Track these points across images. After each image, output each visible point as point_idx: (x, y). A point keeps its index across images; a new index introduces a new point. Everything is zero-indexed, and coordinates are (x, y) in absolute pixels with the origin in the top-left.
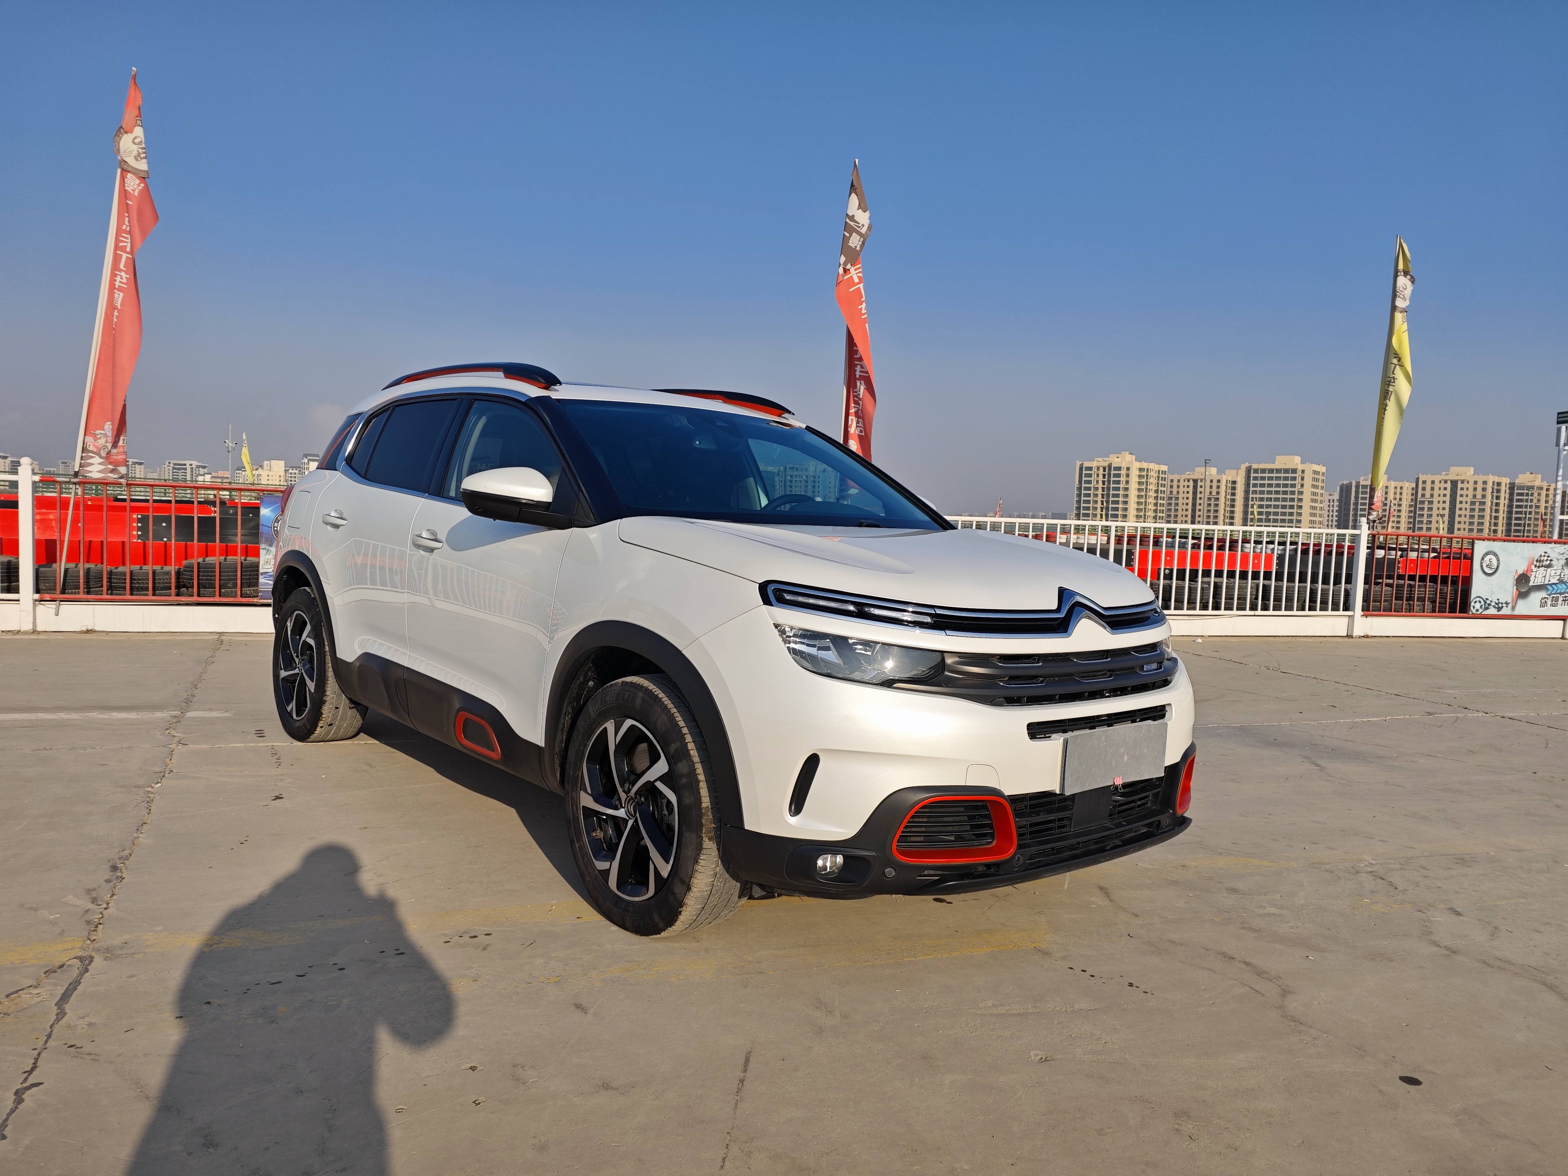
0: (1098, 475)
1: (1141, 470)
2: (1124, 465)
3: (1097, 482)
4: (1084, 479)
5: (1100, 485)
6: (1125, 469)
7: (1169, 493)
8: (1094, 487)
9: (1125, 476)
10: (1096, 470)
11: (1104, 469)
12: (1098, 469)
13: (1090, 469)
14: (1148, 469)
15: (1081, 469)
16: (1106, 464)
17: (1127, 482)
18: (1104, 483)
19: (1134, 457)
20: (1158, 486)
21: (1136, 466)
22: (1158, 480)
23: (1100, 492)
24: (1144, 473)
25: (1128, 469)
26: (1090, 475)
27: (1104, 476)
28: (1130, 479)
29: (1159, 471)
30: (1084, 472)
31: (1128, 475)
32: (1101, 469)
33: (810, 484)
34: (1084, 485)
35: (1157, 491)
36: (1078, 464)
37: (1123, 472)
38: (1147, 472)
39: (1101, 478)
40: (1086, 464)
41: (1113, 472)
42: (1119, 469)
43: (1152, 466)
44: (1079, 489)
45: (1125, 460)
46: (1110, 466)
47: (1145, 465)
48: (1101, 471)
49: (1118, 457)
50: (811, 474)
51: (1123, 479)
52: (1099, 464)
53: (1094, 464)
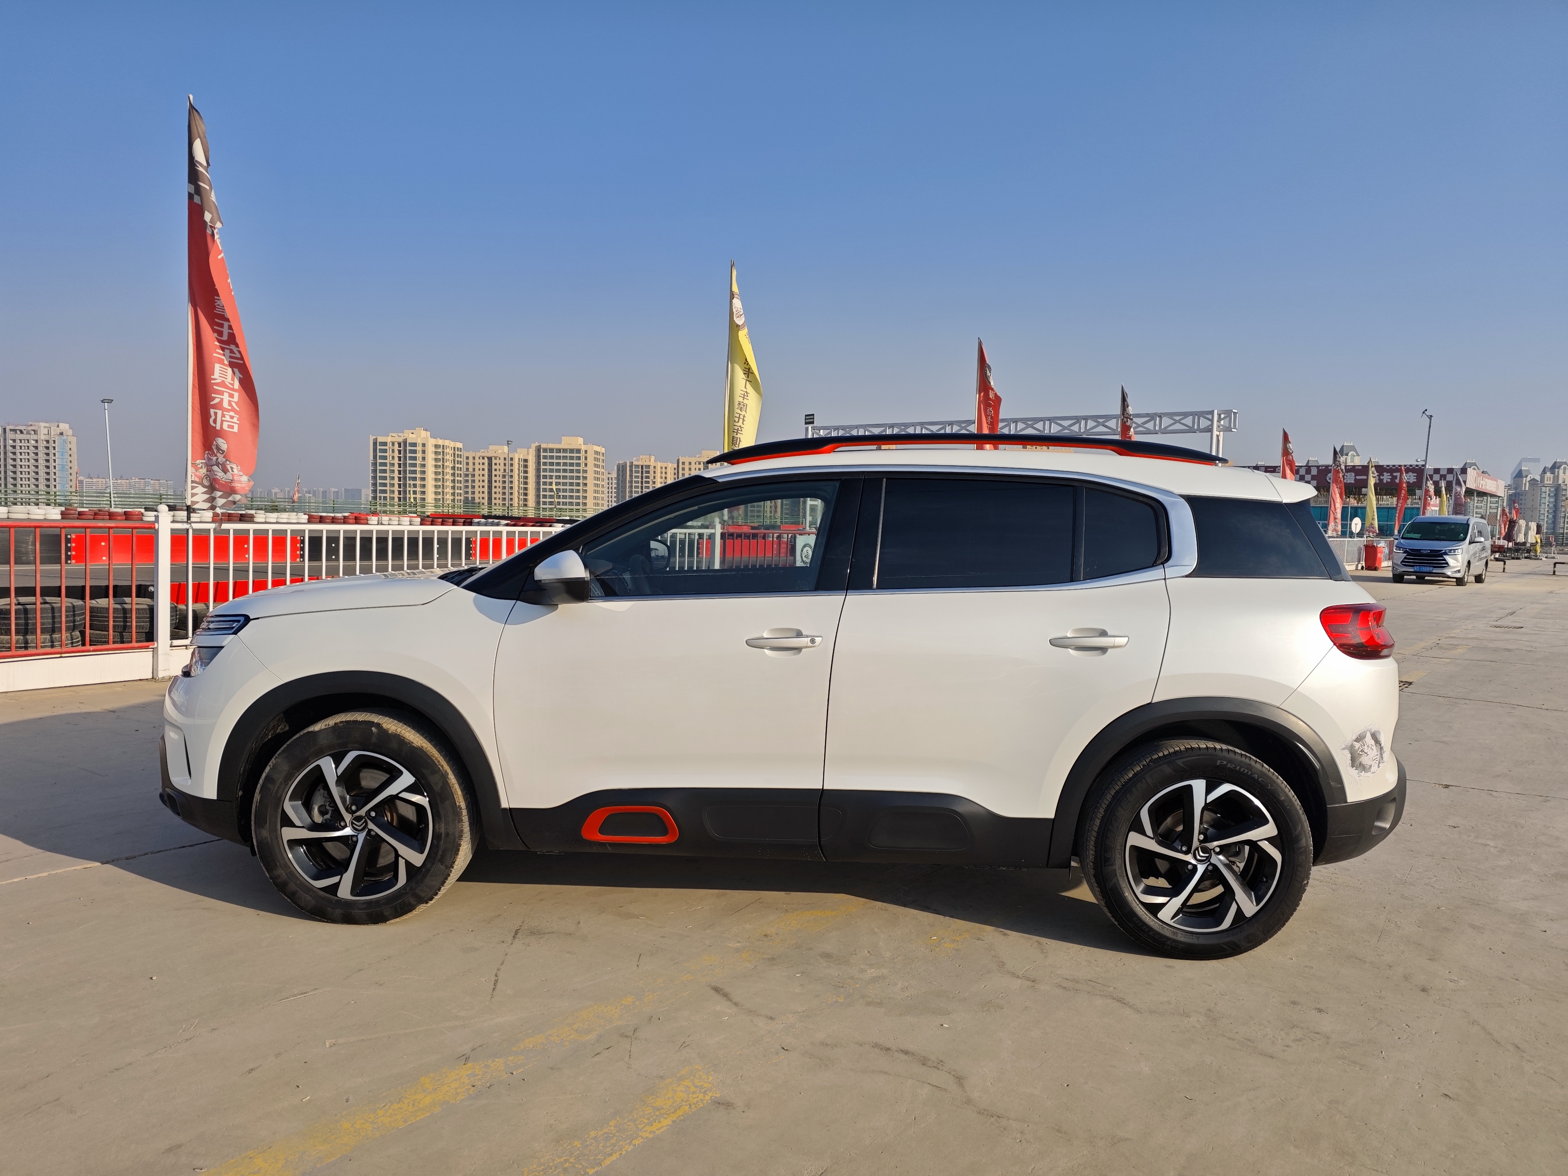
0: (393, 451)
1: (436, 446)
2: (419, 441)
3: (393, 457)
4: (379, 454)
5: (396, 461)
6: (421, 445)
7: (465, 470)
8: (390, 463)
9: (421, 452)
10: (391, 446)
11: (399, 444)
12: (393, 444)
13: (385, 444)
14: (443, 446)
15: (375, 444)
16: (401, 440)
17: (424, 459)
18: (400, 458)
19: (429, 433)
20: (454, 463)
21: (431, 443)
22: (454, 457)
23: (396, 468)
24: (440, 450)
25: (424, 445)
26: (385, 451)
27: (400, 452)
28: (426, 455)
29: (454, 448)
30: (379, 447)
31: (424, 452)
32: (396, 445)
33: (42, 451)
34: (379, 461)
35: (453, 468)
36: (372, 438)
37: (419, 448)
38: (443, 448)
39: (396, 454)
40: (381, 439)
41: (408, 448)
42: (415, 445)
43: (447, 443)
44: (375, 464)
45: (419, 436)
46: (405, 442)
47: (440, 442)
48: (396, 446)
49: (413, 433)
50: (43, 437)
51: (419, 455)
52: (393, 440)
53: (389, 440)
